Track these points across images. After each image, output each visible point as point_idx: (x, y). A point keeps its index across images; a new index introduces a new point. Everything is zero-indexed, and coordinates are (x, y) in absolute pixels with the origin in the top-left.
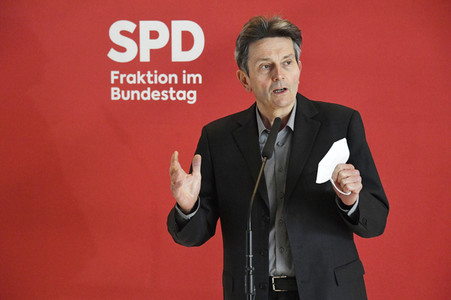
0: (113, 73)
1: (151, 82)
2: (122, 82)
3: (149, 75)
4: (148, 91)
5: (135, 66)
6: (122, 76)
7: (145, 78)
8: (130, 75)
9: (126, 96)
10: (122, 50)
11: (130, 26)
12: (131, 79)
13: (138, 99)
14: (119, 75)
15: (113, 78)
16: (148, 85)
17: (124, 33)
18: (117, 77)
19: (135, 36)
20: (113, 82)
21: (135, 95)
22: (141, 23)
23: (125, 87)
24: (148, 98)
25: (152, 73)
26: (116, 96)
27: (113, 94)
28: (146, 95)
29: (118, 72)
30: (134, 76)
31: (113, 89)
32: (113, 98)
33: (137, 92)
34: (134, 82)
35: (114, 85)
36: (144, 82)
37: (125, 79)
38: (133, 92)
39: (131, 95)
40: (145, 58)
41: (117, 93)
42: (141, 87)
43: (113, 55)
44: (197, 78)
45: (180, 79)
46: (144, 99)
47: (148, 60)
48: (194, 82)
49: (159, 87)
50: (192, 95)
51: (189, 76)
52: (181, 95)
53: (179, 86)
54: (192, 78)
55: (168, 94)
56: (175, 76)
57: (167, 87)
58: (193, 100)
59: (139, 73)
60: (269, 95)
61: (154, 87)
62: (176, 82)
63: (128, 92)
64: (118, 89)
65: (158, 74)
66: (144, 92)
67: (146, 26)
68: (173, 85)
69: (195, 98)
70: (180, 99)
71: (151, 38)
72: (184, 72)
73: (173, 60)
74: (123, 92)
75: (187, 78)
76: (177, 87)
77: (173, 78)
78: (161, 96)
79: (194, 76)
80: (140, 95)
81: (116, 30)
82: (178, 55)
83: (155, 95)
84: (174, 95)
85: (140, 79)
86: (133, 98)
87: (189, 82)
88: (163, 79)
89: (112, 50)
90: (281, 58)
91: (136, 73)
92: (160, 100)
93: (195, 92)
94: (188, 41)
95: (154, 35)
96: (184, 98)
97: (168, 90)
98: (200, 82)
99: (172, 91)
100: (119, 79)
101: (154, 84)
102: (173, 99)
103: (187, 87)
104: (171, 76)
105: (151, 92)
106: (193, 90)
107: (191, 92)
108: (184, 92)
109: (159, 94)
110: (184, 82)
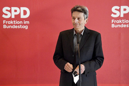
0: (4, 21)
1: (15, 23)
2: (6, 23)
3: (14, 22)
4: (14, 26)
5: (10, 19)
6: (7, 22)
7: (13, 22)
9: (8, 27)
10: (6, 15)
12: (9, 23)
13: (11, 28)
14: (6, 22)
17: (7, 10)
19: (10, 11)
20: (4, 23)
22: (12, 7)
23: (8, 25)
24: (14, 28)
25: (15, 21)
26: (5, 27)
27: (4, 26)
28: (13, 27)
29: (5, 21)
30: (10, 22)
31: (4, 25)
32: (4, 28)
33: (11, 26)
34: (10, 23)
36: (13, 23)
37: (7, 23)
38: (10, 26)
39: (9, 27)
40: (13, 17)
41: (5, 26)
42: (12, 25)
43: (4, 16)
44: (28, 22)
45: (23, 23)
46: (13, 28)
47: (14, 17)
48: (27, 23)
49: (17, 25)
50: (26, 27)
52: (23, 27)
53: (23, 25)
54: (26, 22)
55: (20, 27)
56: (22, 22)
57: (19, 25)
59: (11, 21)
61: (16, 25)
62: (22, 23)
63: (8, 26)
64: (5, 25)
65: (17, 21)
66: (13, 26)
67: (13, 9)
68: (21, 24)
69: (27, 28)
71: (15, 12)
73: (21, 17)
74: (7, 26)
75: (25, 22)
76: (22, 25)
77: (21, 22)
79: (27, 22)
80: (12, 27)
83: (16, 27)
84: (22, 27)
85: (12, 22)
86: (10, 28)
88: (18, 23)
89: (4, 15)
93: (27, 26)
94: (25, 13)
95: (16, 11)
96: (24, 28)
97: (20, 25)
98: (29, 23)
99: (21, 26)
103: (25, 25)
104: (20, 22)
108: (24, 26)
109: (17, 27)
110: (24, 23)
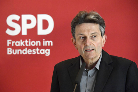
0: (8, 41)
1: (27, 45)
2: (13, 45)
3: (26, 42)
4: (26, 50)
5: (19, 37)
6: (13, 42)
7: (25, 43)
8: (17, 42)
9: (15, 52)
10: (13, 29)
11: (17, 18)
12: (17, 44)
13: (21, 53)
14: (11, 42)
15: (8, 43)
16: (26, 47)
17: (14, 21)
18: (10, 43)
19: (19, 22)
20: (8, 45)
21: (20, 52)
23: (15, 48)
24: (26, 53)
25: (28, 40)
26: (10, 52)
27: (8, 51)
28: (25, 52)
29: (11, 40)
30: (19, 42)
31: (8, 49)
32: (8, 53)
33: (20, 50)
34: (19, 45)
35: (9, 47)
36: (24, 45)
37: (14, 44)
38: (18, 50)
39: (17, 52)
42: (22, 48)
43: (8, 32)
44: (50, 43)
45: (42, 43)
46: (24, 53)
47: (26, 34)
48: (49, 45)
49: (31, 48)
50: (47, 51)
51: (46, 42)
52: (42, 52)
53: (41, 47)
54: (47, 43)
55: (36, 51)
56: (39, 42)
57: (35, 47)
58: (48, 54)
59: (21, 40)
60: (83, 52)
62: (40, 45)
63: (16, 50)
64: (11, 49)
65: (31, 41)
66: (24, 50)
67: (25, 17)
68: (38, 46)
70: (42, 53)
72: (44, 40)
74: (13, 50)
75: (45, 43)
77: (38, 43)
78: (32, 52)
79: (49, 42)
80: (22, 52)
81: (10, 20)
82: (41, 32)
83: (29, 52)
84: (39, 52)
86: (18, 53)
87: (46, 45)
88: (33, 43)
89: (8, 29)
90: (90, 34)
91: (20, 41)
92: (32, 54)
93: (49, 50)
94: (45, 24)
95: (29, 22)
96: (44, 53)
97: (36, 49)
98: (52, 45)
99: (38, 50)
100: (11, 44)
101: (29, 46)
102: (38, 53)
103: (45, 48)
104: (37, 42)
105: (28, 50)
106: (48, 49)
107: (47, 50)
108: (44, 50)
109: (31, 51)
110: (44, 45)
